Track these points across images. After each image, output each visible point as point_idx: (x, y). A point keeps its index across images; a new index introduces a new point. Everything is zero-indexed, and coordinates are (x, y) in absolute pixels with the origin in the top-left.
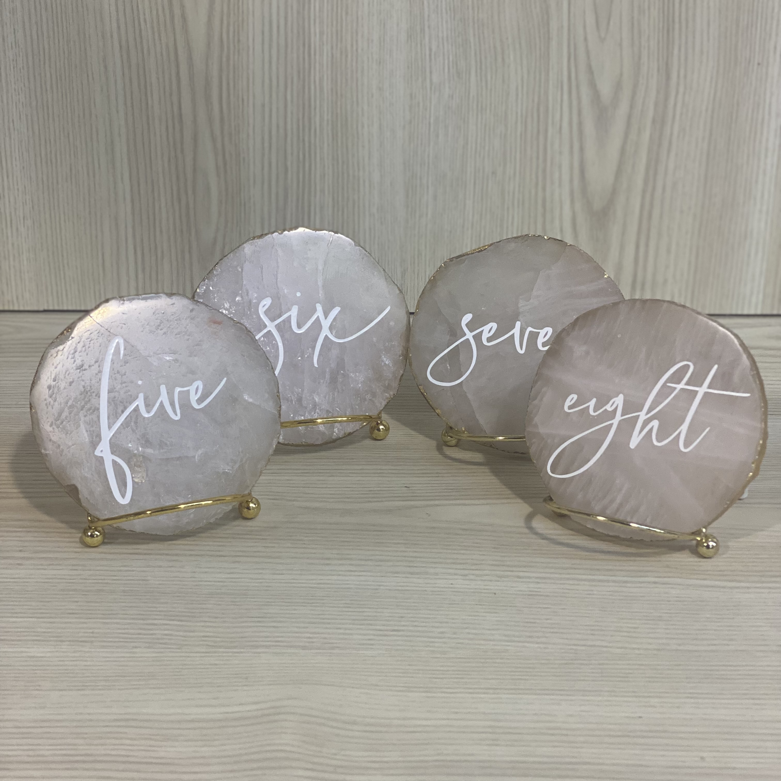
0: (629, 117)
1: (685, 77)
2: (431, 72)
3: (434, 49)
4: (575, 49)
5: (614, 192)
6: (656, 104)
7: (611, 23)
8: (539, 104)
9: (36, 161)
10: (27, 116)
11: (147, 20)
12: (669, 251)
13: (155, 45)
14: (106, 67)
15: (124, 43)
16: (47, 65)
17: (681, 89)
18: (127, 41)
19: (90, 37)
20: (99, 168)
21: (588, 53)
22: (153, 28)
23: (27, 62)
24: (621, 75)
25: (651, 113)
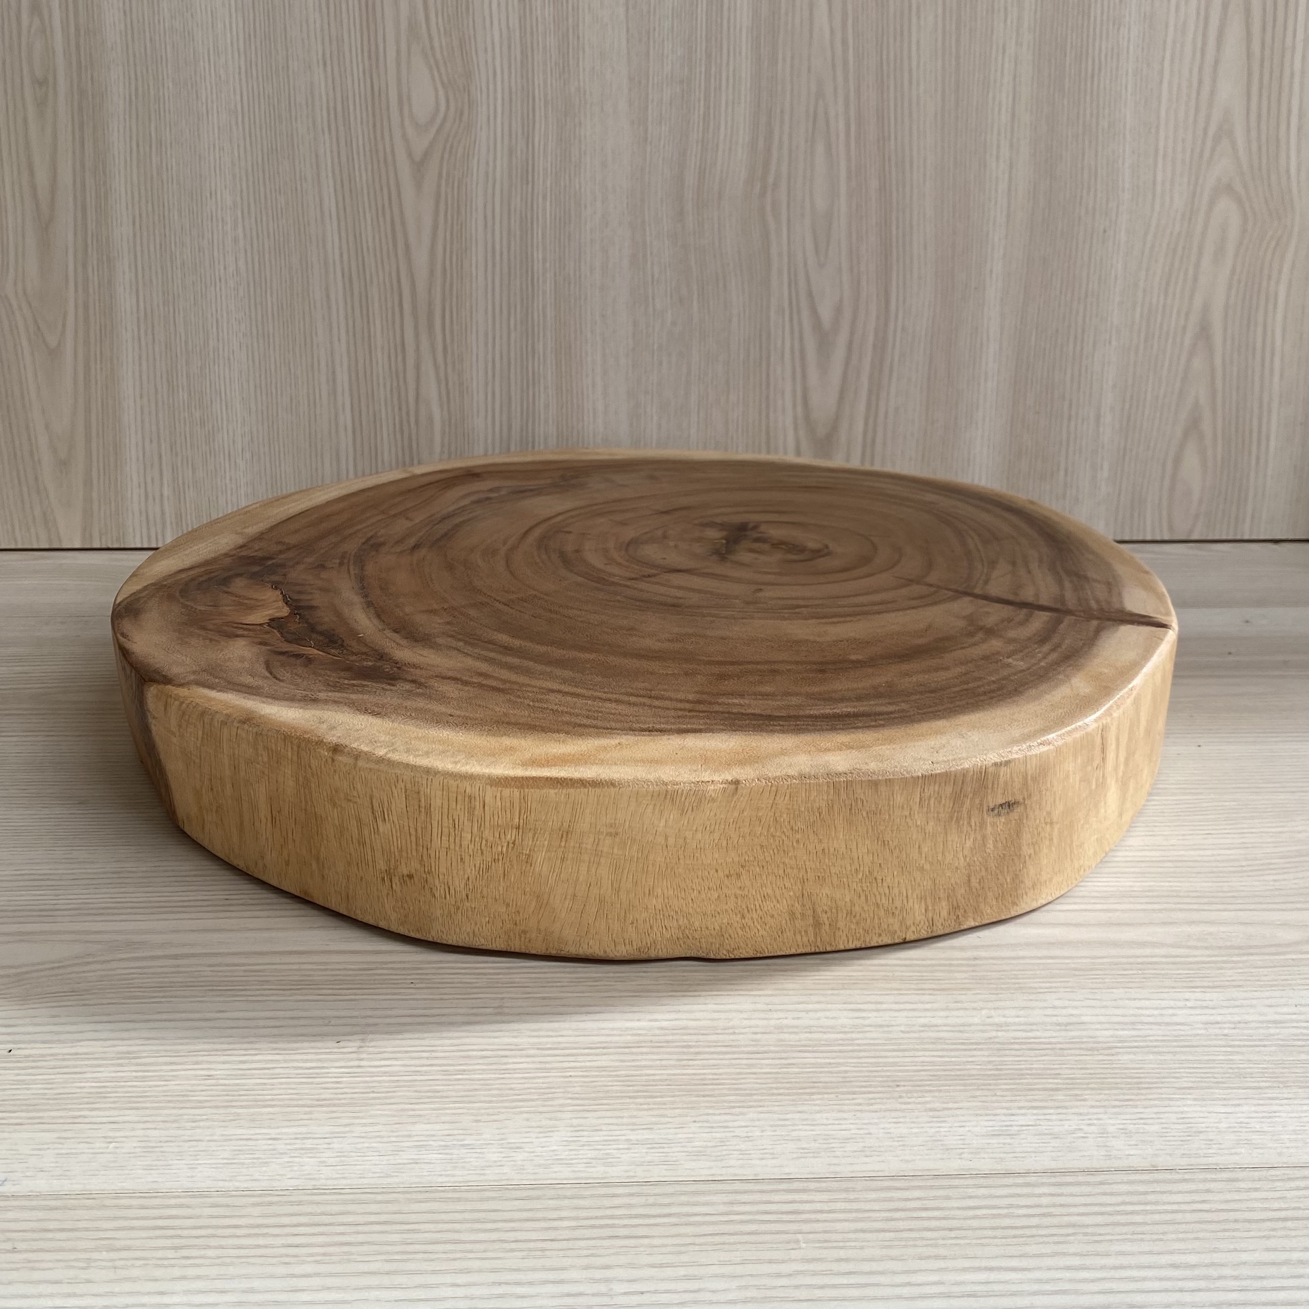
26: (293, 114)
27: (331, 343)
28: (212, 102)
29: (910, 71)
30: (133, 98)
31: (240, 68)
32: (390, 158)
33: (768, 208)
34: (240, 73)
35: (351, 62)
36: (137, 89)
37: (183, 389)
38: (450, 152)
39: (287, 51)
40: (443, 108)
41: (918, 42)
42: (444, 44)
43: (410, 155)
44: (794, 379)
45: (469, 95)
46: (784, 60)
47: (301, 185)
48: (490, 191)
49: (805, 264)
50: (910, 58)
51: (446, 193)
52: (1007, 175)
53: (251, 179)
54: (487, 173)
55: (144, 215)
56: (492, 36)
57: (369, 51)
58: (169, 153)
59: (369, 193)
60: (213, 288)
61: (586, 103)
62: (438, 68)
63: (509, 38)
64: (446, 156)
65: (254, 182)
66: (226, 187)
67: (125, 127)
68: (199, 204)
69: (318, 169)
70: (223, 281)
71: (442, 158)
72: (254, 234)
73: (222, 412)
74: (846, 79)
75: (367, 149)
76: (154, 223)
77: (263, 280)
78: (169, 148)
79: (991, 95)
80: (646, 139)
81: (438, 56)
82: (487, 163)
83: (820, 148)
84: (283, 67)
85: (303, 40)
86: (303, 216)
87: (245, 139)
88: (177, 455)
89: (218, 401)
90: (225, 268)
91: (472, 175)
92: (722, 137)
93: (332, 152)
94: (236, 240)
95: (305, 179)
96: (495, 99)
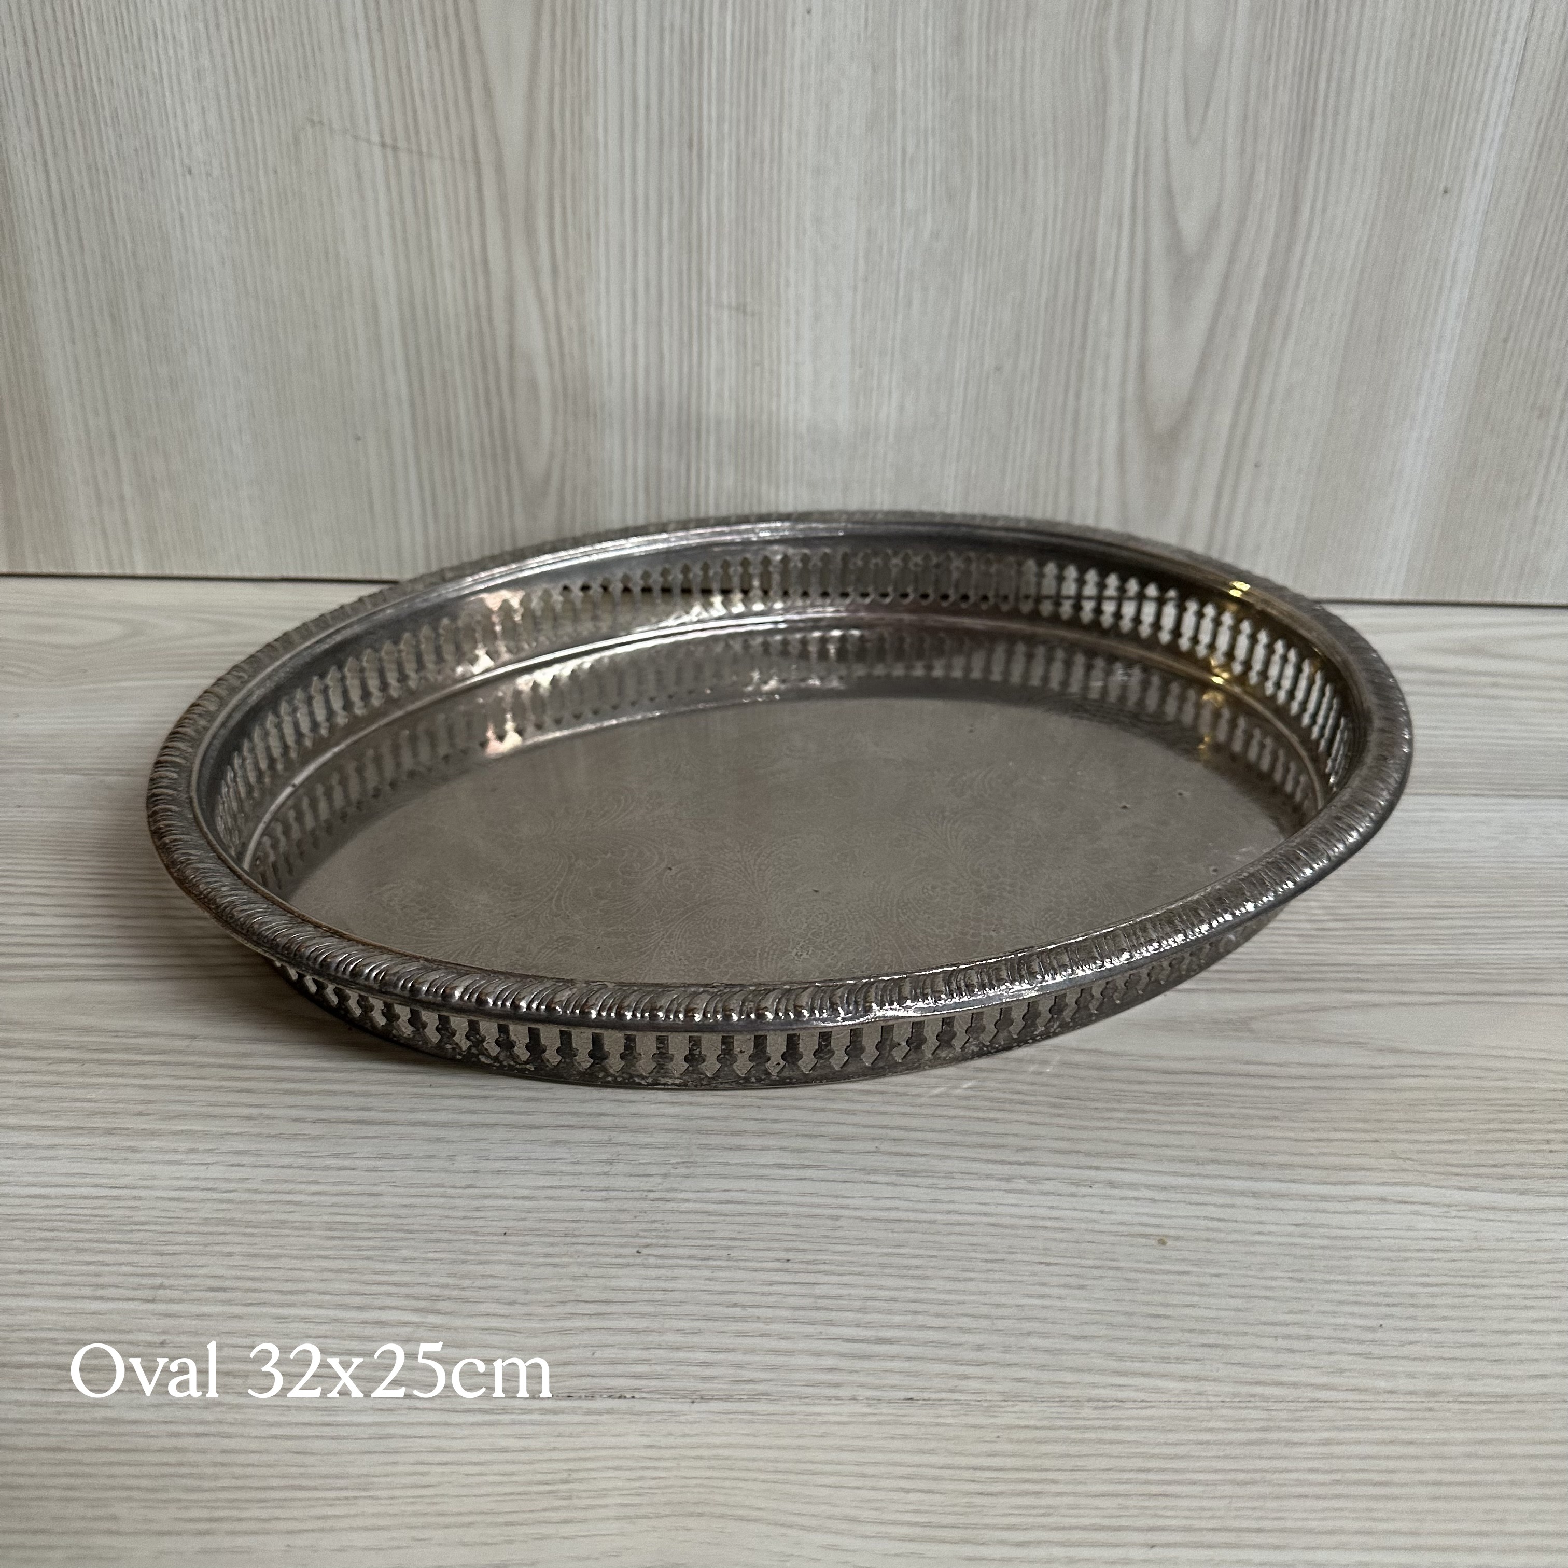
0: (1226, 278)
1: (1324, 210)
2: (903, 191)
3: (910, 150)
4: (1147, 156)
5: (1191, 402)
6: (1272, 256)
7: (1210, 112)
8: (1079, 252)
12: (1268, 501)
17: (1315, 233)
21: (1167, 165)
25: (1262, 270)
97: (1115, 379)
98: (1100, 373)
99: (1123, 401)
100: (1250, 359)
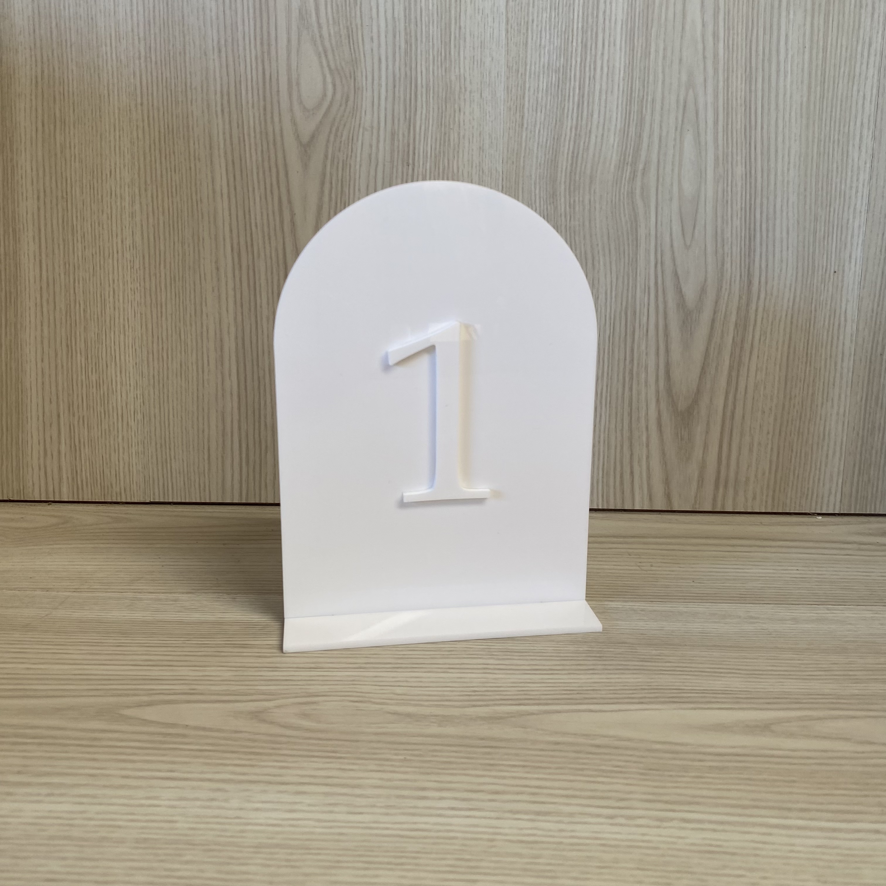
0: (713, 321)
4: (662, 255)
5: (698, 392)
6: (739, 308)
7: (696, 231)
8: (626, 308)
9: (148, 358)
10: (141, 314)
11: (258, 224)
12: (751, 450)
13: (265, 248)
14: (218, 269)
15: (235, 246)
16: (162, 265)
17: (762, 296)
18: (239, 243)
19: (203, 239)
20: (208, 365)
21: (674, 260)
22: (263, 232)
23: (144, 263)
24: (706, 280)
25: (733, 319)
26: (189, 97)
27: (220, 314)
28: (113, 85)
29: (778, 63)
30: (39, 79)
31: (140, 54)
32: (278, 138)
33: (638, 191)
34: (140, 58)
35: (245, 49)
36: (43, 72)
37: (81, 354)
38: (336, 135)
39: (184, 37)
40: (330, 93)
41: (787, 35)
42: (332, 32)
43: (298, 137)
44: (657, 354)
45: (355, 80)
46: (657, 51)
47: (195, 165)
48: (372, 173)
49: (672, 246)
50: (778, 51)
51: (331, 174)
52: (868, 165)
53: (148, 159)
54: (370, 155)
55: (48, 190)
56: (379, 26)
57: (262, 39)
58: (72, 133)
59: (258, 173)
60: (111, 261)
61: (465, 90)
62: (326, 56)
63: (394, 28)
64: (332, 138)
65: (151, 161)
66: (124, 166)
67: (31, 107)
68: (100, 181)
69: (211, 149)
70: (120, 252)
71: (328, 141)
72: (150, 209)
73: (116, 376)
74: (716, 71)
75: (258, 130)
76: (57, 197)
77: (158, 253)
78: (72, 127)
79: (855, 88)
80: (523, 125)
81: (327, 44)
82: (371, 146)
83: (689, 138)
84: (180, 53)
85: (199, 29)
86: (196, 194)
87: (143, 121)
88: (74, 415)
89: (113, 364)
90: (122, 242)
91: (356, 157)
92: (595, 123)
93: (224, 133)
94: (133, 215)
95: (199, 159)
96: (380, 85)
97: (652, 380)
98: (643, 376)
99: (658, 392)
100: (731, 368)
